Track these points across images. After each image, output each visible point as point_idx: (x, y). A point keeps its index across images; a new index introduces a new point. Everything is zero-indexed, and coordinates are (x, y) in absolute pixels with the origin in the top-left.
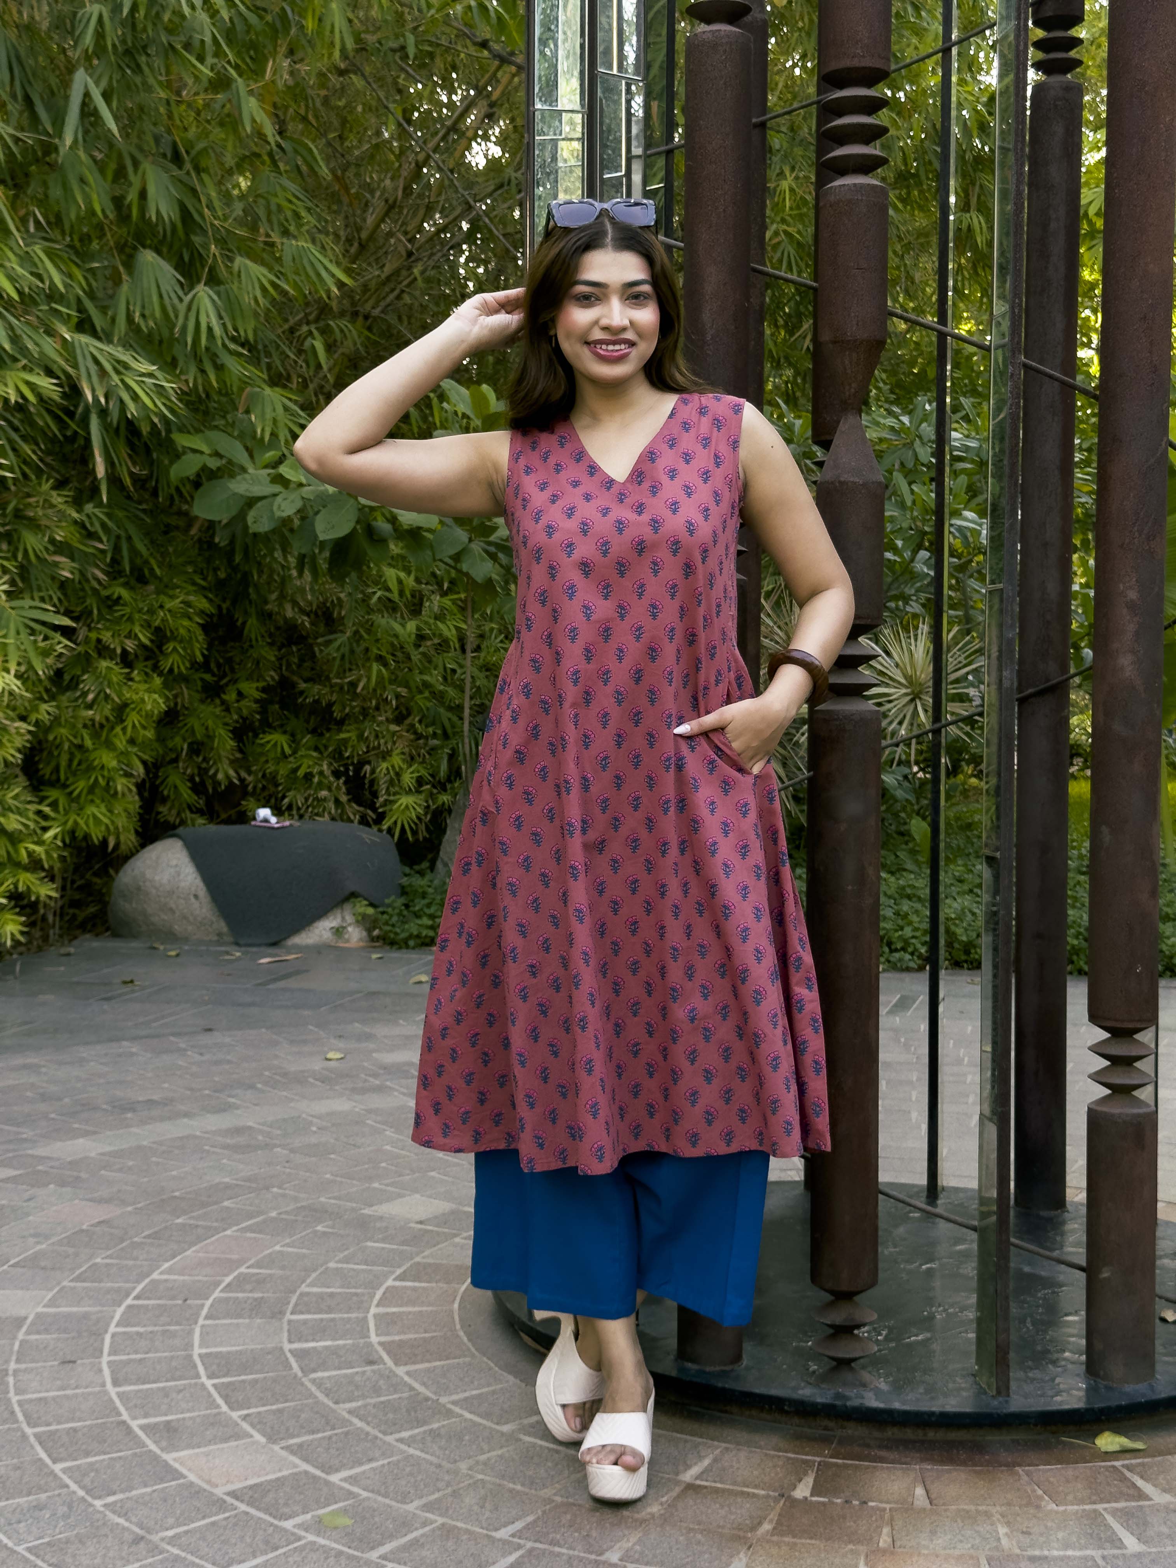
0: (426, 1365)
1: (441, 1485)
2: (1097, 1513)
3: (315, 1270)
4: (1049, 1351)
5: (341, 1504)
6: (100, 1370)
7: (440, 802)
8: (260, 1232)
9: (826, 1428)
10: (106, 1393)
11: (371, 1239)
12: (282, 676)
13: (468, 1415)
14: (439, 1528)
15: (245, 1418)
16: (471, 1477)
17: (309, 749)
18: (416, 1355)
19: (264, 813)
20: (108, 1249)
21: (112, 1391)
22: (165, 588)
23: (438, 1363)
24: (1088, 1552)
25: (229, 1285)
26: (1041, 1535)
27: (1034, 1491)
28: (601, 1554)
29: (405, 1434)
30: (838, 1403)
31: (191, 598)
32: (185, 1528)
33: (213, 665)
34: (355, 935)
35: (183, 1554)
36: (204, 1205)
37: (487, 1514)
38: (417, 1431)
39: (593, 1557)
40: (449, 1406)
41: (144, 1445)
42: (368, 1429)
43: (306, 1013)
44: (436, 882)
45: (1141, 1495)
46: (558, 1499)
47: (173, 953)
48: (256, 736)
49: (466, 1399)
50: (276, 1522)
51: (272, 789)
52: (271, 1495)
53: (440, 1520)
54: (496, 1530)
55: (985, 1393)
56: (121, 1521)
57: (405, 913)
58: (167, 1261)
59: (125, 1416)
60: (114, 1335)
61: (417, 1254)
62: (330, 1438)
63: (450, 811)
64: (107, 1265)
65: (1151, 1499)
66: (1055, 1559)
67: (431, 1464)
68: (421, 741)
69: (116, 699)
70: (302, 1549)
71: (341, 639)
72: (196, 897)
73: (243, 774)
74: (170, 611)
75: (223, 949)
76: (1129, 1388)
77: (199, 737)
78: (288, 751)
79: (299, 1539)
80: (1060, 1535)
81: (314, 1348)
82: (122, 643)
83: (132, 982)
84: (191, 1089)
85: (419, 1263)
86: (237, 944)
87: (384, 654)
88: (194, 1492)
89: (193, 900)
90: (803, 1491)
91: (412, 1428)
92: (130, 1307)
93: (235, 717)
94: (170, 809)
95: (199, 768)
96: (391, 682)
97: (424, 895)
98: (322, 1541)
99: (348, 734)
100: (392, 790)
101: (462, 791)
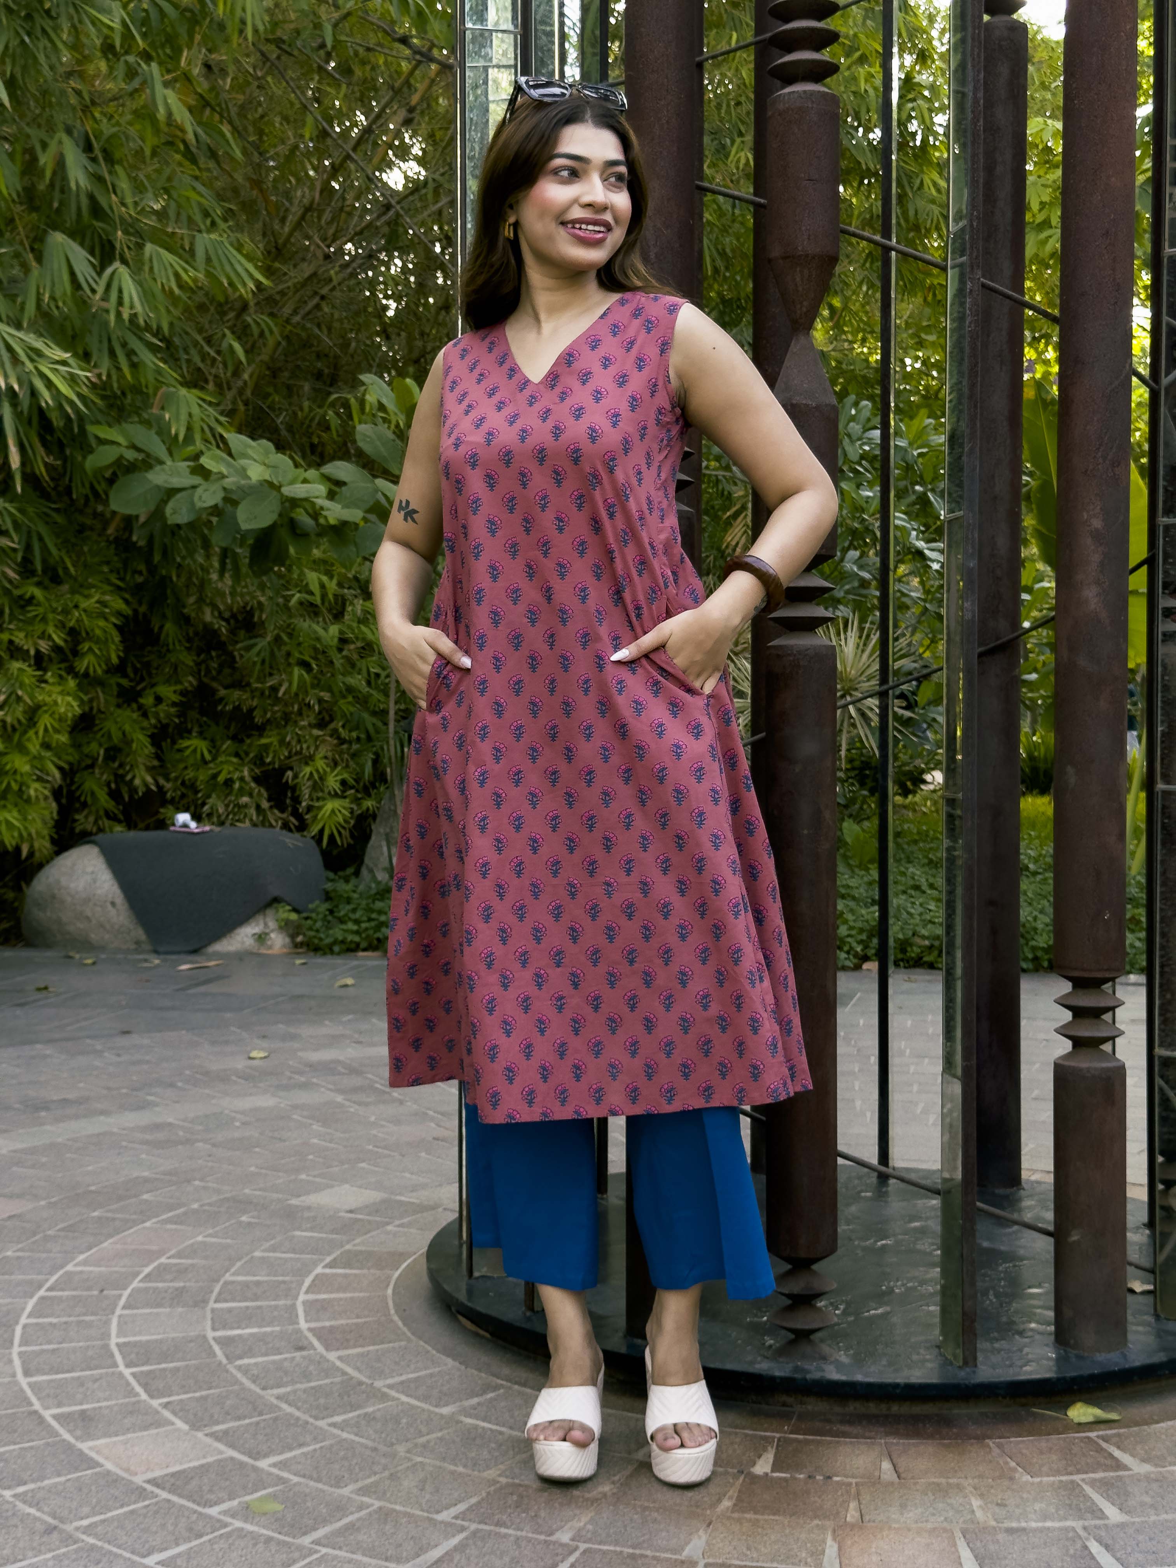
0: (359, 1350)
1: (376, 1468)
2: (1074, 1485)
3: (240, 1259)
4: (1014, 1323)
5: (270, 1490)
6: (10, 1361)
7: (364, 808)
8: (181, 1223)
9: (784, 1405)
10: (16, 1383)
11: (299, 1228)
12: (200, 682)
13: (404, 1398)
14: (375, 1512)
15: (166, 1406)
16: (410, 1460)
17: (230, 755)
18: (348, 1340)
19: (183, 818)
20: (18, 1242)
21: (23, 1382)
22: (80, 588)
23: (371, 1348)
24: (1069, 1523)
25: (148, 1275)
26: (1017, 1506)
27: (1007, 1463)
28: (551, 1534)
29: (338, 1419)
30: (798, 1376)
31: (107, 598)
32: (102, 1517)
33: (130, 671)
34: (278, 941)
35: (100, 1544)
36: (120, 1198)
37: (428, 1496)
38: (351, 1415)
39: (542, 1537)
40: (385, 1390)
41: (57, 1434)
42: (297, 1414)
43: (228, 1015)
44: (362, 887)
45: (1119, 1466)
46: (503, 1480)
47: (89, 961)
48: (174, 742)
49: (402, 1383)
50: (200, 1509)
51: (191, 796)
52: (194, 1483)
53: (377, 1504)
54: (438, 1512)
55: (951, 1364)
56: (32, 1511)
57: (330, 918)
58: (82, 1253)
59: (37, 1406)
60: (25, 1326)
61: (348, 1242)
62: (258, 1423)
63: (374, 817)
64: (19, 1258)
65: (1130, 1470)
66: (1036, 1530)
67: (366, 1447)
68: (345, 746)
69: (28, 701)
70: (229, 1535)
71: (262, 643)
72: (113, 904)
73: (162, 781)
74: (85, 611)
75: (141, 957)
76: (1101, 1357)
77: (116, 741)
78: (208, 757)
79: (226, 1525)
80: (1037, 1506)
81: (240, 1336)
82: (35, 644)
83: (46, 988)
84: (109, 1089)
85: (349, 1251)
86: (156, 952)
87: (307, 658)
88: (111, 1480)
89: (110, 907)
90: (763, 1466)
91: (345, 1413)
92: (43, 1298)
93: (153, 721)
94: (86, 817)
95: (116, 775)
96: (313, 686)
97: (349, 901)
98: (249, 1527)
99: (270, 739)
100: (315, 795)
101: (387, 795)
